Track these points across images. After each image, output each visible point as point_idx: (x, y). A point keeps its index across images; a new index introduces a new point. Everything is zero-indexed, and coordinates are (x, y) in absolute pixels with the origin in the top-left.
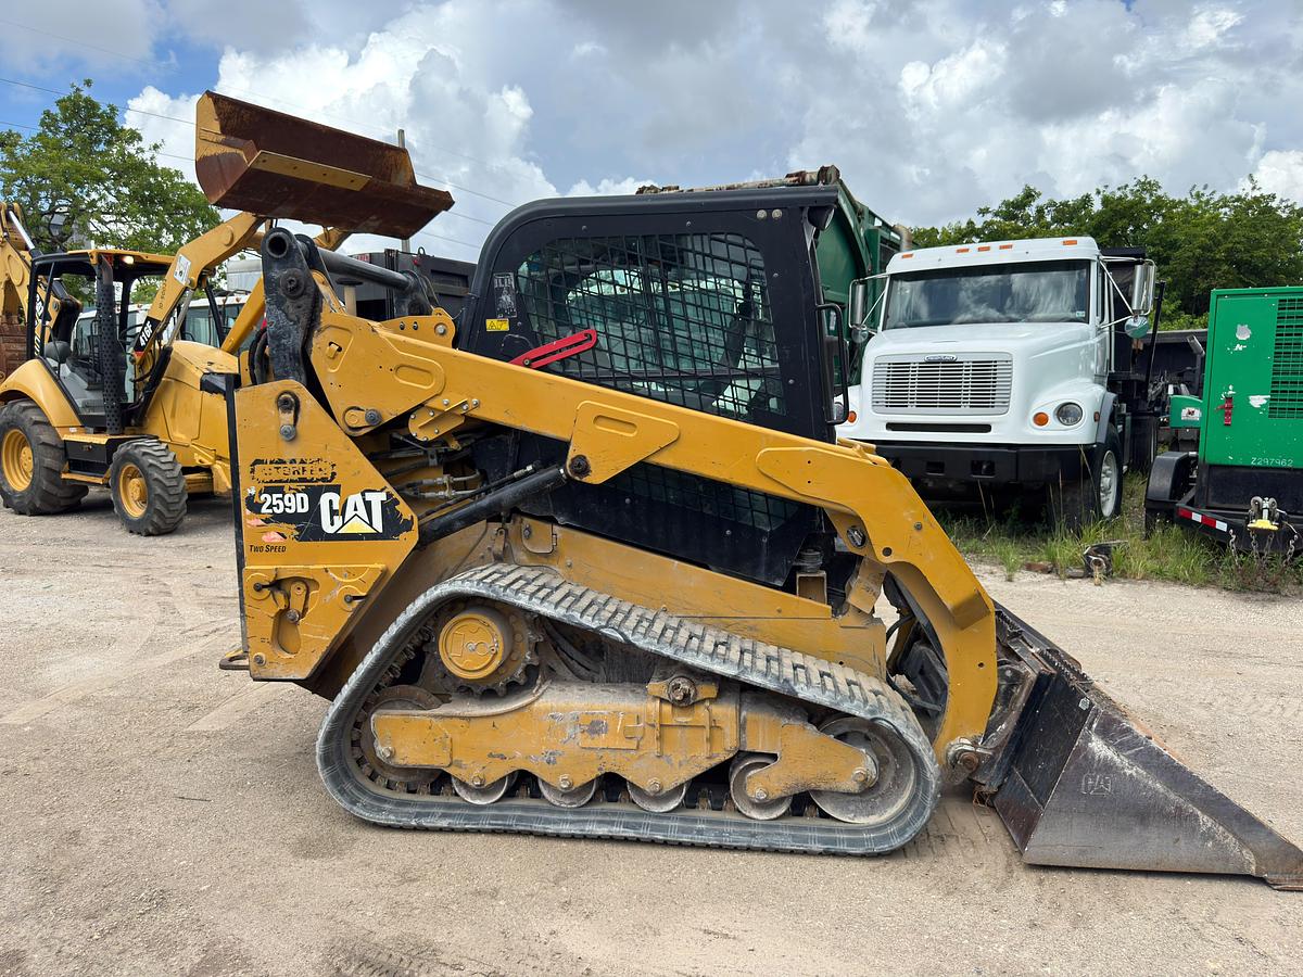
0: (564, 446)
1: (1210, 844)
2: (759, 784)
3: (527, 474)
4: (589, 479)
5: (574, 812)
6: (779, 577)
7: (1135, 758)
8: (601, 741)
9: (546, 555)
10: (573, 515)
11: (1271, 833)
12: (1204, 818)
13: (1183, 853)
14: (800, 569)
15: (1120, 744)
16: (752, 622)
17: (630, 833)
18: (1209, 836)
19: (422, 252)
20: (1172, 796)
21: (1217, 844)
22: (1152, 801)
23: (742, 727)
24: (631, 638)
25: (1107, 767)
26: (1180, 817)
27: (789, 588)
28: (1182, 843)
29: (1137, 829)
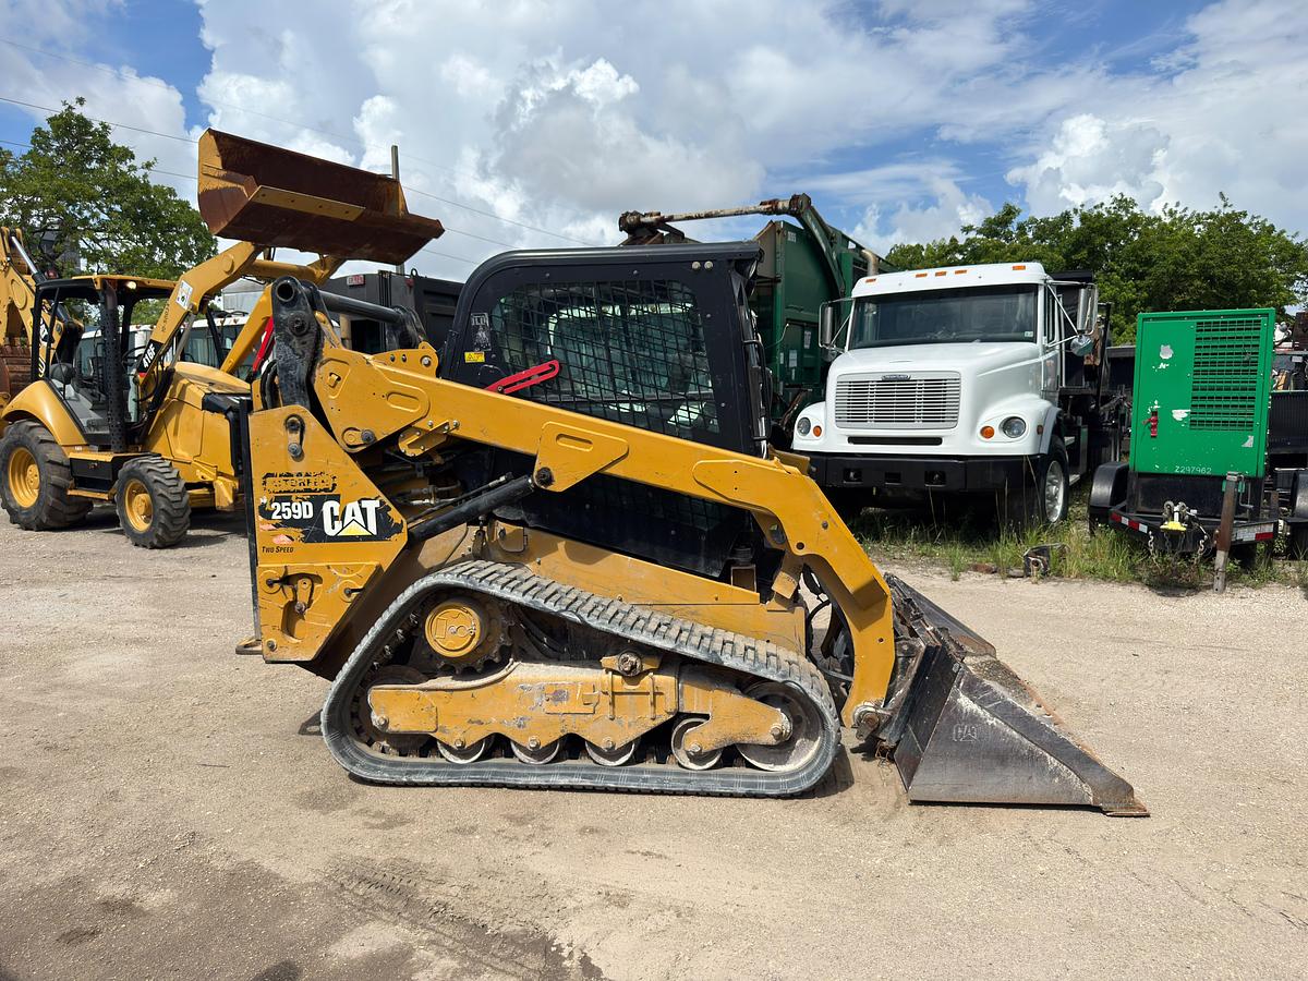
0: (532, 459)
1: (1056, 780)
2: (695, 740)
3: (501, 484)
4: (553, 488)
5: (540, 767)
6: (715, 568)
7: (994, 711)
8: (563, 707)
9: (518, 553)
10: (541, 519)
11: (1104, 770)
12: (1050, 759)
13: (1035, 789)
14: (734, 563)
15: (983, 699)
16: (693, 608)
17: (587, 783)
18: (1055, 773)
19: (414, 273)
20: (1026, 741)
21: (1062, 780)
22: (1010, 746)
23: (679, 693)
24: (586, 619)
25: (973, 719)
26: (1032, 759)
27: (724, 578)
28: (1035, 780)
29: (998, 769)
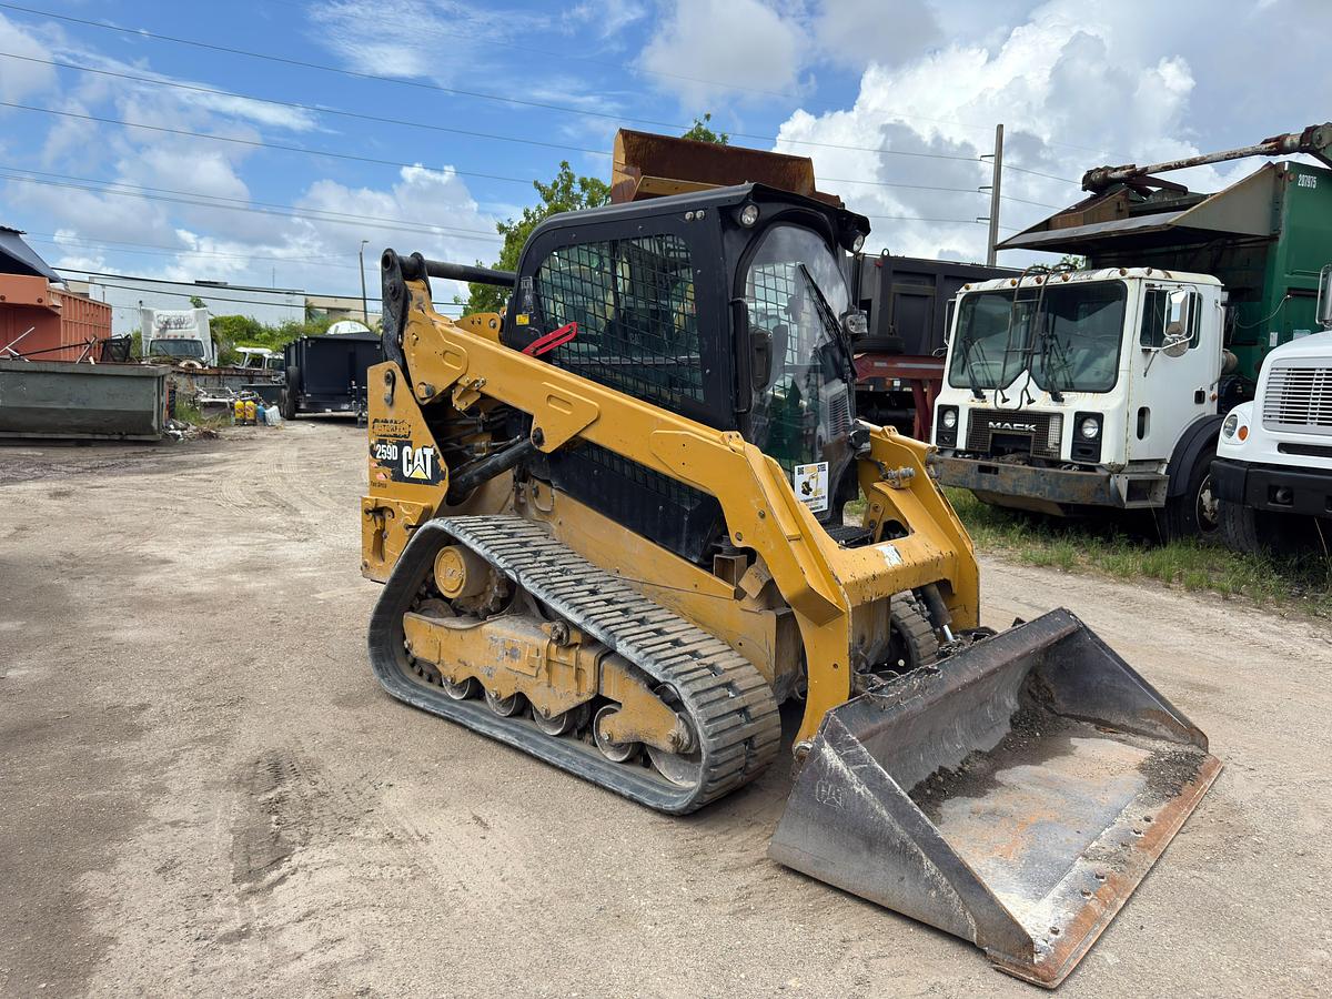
1: (934, 894)
2: (610, 726)
4: (542, 449)
6: (695, 553)
7: (860, 773)
8: (517, 665)
9: (547, 513)
10: (562, 482)
11: (992, 900)
12: (927, 863)
13: (906, 895)
14: (720, 551)
15: (846, 755)
16: (676, 593)
17: (516, 743)
18: (931, 884)
19: (886, 253)
20: (898, 828)
21: (941, 896)
22: (879, 828)
23: (599, 675)
24: (522, 581)
25: (838, 779)
26: (902, 853)
27: (706, 564)
28: (907, 883)
29: (865, 854)
